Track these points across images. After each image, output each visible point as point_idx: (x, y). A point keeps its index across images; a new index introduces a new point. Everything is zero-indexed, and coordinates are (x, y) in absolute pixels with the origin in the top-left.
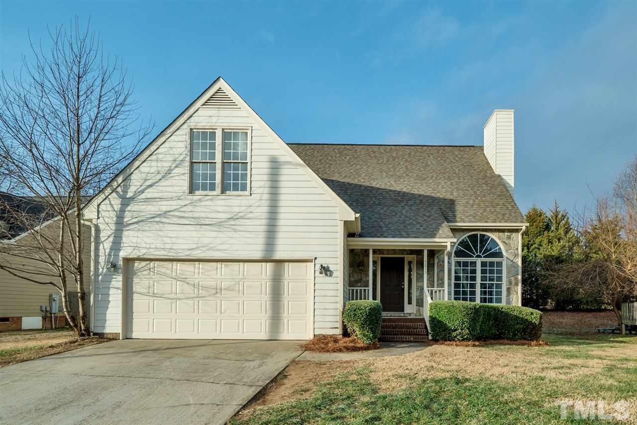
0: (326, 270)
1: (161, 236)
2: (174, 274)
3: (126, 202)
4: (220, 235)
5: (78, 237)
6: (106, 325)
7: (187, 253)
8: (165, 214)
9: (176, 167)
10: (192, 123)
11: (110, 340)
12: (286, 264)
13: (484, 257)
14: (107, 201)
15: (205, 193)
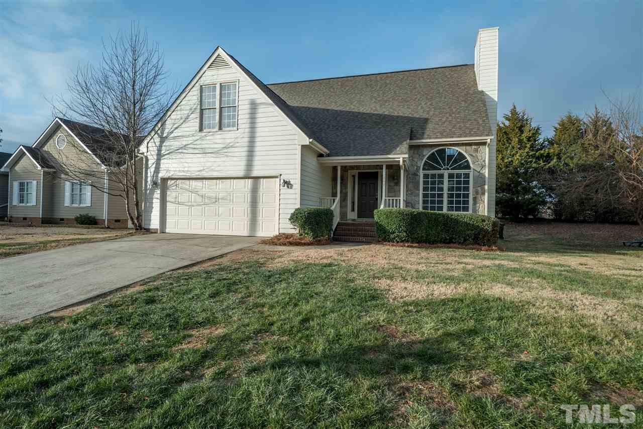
0: (287, 184)
1: (182, 162)
2: (190, 188)
3: (163, 139)
4: (218, 160)
5: (134, 165)
6: (151, 223)
7: (197, 174)
8: (185, 147)
9: (192, 114)
10: (201, 82)
11: (152, 233)
12: (262, 180)
13: (451, 169)
14: (152, 140)
15: (209, 130)
